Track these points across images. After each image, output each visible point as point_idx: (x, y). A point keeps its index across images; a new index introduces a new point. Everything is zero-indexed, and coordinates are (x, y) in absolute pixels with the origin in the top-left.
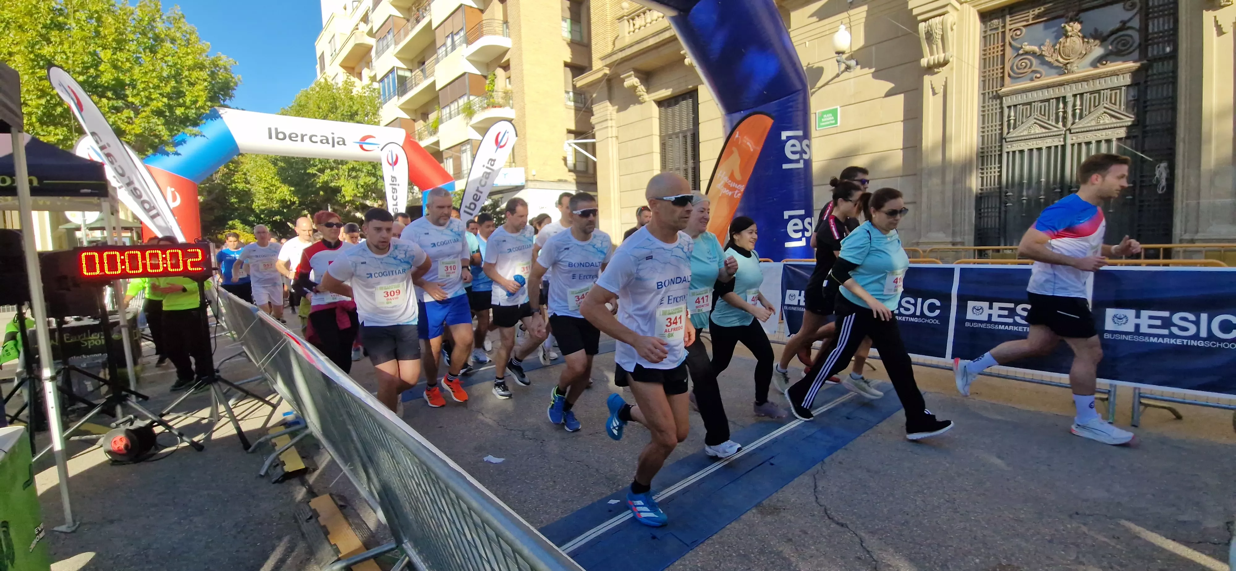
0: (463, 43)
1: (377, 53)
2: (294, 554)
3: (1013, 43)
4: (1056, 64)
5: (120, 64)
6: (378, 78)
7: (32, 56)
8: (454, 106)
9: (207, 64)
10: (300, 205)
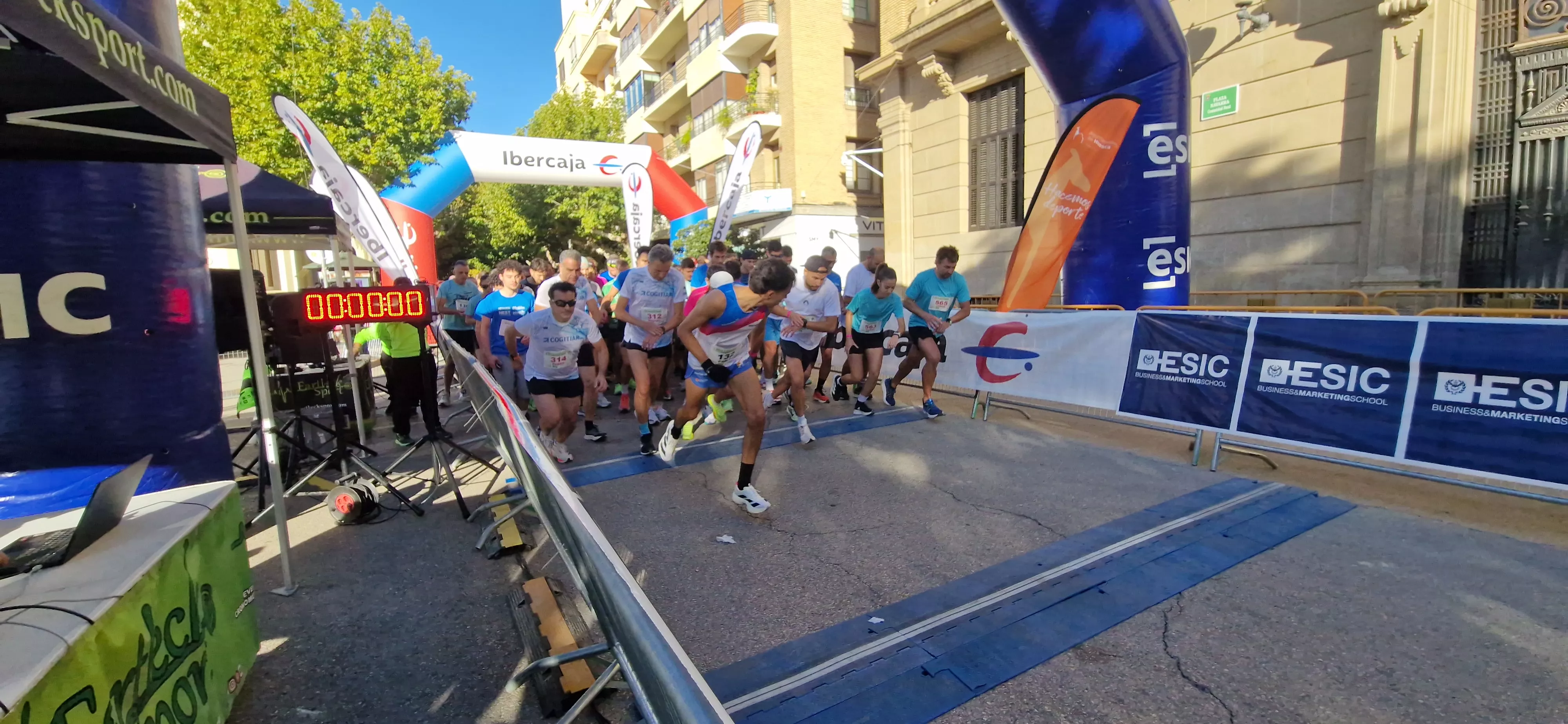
0: (720, 34)
1: (621, 55)
5: (355, 87)
6: (623, 86)
7: (268, 81)
8: (708, 115)
9: (441, 82)
10: (538, 240)
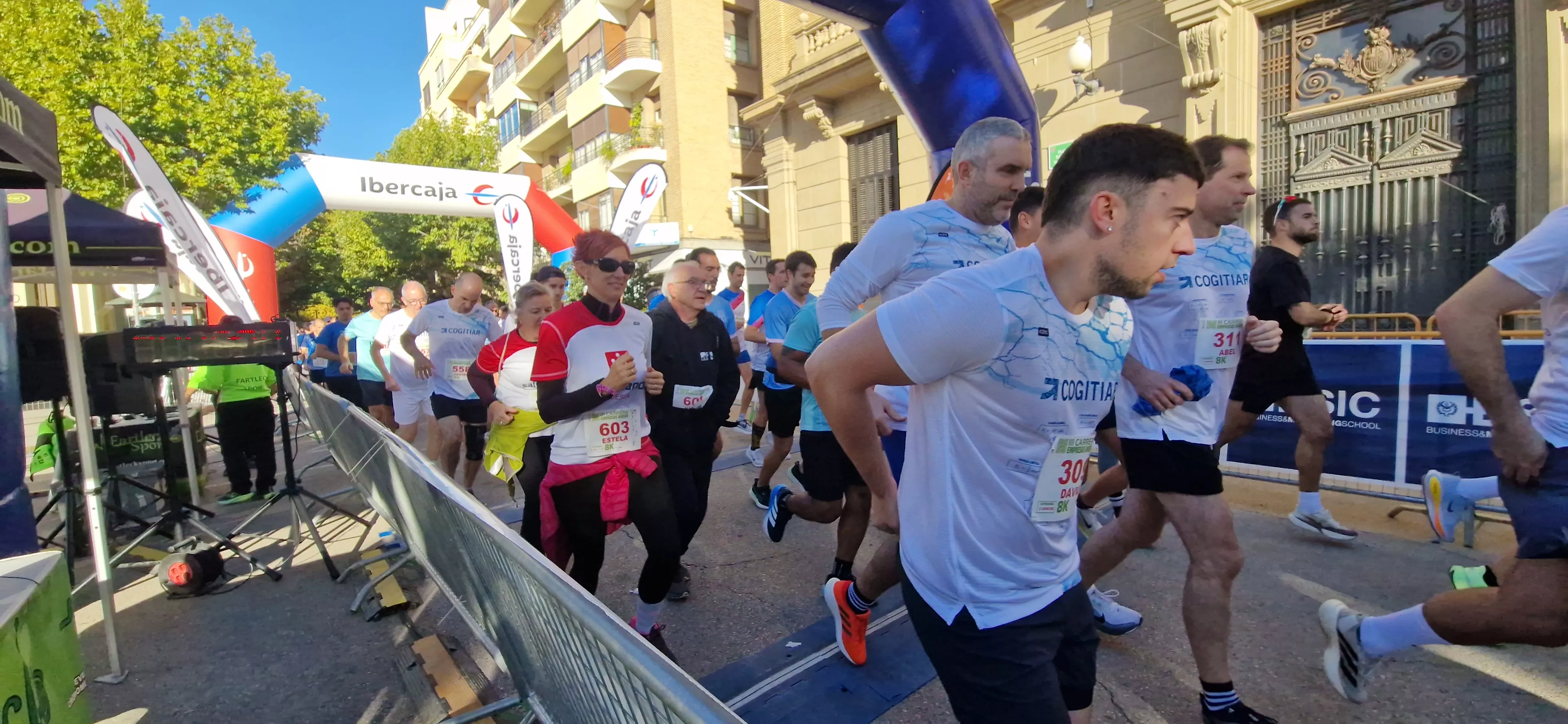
0: (601, 68)
1: (495, 82)
2: (394, 710)
3: (1302, 55)
4: (1358, 80)
5: (180, 101)
6: (496, 114)
8: (590, 147)
9: (287, 100)
10: (400, 273)
